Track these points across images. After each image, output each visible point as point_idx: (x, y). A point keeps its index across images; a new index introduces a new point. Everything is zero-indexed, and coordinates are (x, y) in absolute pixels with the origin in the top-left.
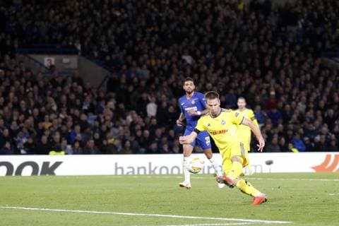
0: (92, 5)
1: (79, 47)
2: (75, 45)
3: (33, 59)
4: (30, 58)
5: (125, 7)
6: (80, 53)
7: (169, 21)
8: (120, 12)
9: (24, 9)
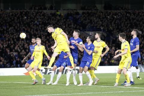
0: (106, 14)
1: (102, 28)
2: (101, 28)
3: (86, 33)
4: (85, 33)
5: (118, 14)
6: (102, 31)
7: (133, 19)
8: (116, 16)
9: (83, 16)
